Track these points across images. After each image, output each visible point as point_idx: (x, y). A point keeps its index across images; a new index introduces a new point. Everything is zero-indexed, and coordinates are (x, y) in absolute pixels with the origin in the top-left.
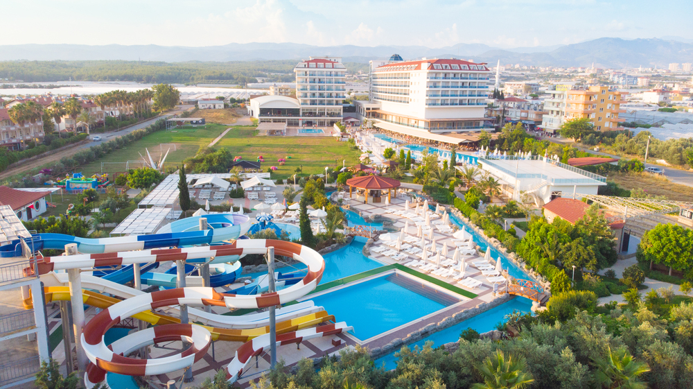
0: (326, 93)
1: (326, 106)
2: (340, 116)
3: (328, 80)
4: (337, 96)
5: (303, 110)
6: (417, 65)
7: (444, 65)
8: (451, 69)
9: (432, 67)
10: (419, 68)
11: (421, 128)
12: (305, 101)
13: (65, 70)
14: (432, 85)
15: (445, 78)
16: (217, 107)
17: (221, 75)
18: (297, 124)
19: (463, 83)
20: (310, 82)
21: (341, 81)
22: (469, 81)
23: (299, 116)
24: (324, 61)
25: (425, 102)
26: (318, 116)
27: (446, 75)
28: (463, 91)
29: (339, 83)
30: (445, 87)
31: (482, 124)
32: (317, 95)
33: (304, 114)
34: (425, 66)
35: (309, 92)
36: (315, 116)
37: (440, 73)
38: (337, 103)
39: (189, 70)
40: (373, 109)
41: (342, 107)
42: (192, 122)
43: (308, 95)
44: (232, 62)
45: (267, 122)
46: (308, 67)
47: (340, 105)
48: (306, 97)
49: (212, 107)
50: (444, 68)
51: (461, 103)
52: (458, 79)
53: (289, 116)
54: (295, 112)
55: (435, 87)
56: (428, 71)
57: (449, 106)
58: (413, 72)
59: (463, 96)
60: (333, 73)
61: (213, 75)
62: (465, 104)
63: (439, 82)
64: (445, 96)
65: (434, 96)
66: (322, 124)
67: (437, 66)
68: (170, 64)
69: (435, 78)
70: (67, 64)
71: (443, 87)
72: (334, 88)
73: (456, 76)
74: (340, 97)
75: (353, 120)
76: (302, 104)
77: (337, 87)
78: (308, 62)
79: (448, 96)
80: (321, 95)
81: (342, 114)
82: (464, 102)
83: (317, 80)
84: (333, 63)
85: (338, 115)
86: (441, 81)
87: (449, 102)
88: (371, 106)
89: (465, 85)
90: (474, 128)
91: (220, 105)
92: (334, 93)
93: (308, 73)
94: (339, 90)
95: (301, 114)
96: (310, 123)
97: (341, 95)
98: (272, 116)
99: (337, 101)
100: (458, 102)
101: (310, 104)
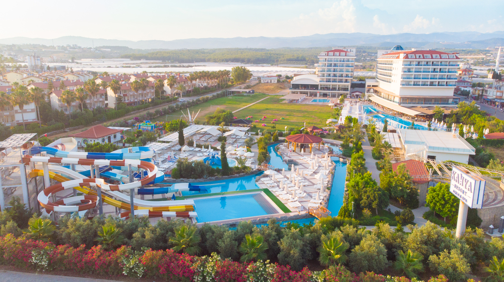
0: (338, 73)
1: (337, 83)
2: (348, 91)
3: (341, 65)
4: (347, 76)
5: (321, 85)
7: (418, 55)
8: (424, 58)
9: (407, 57)
10: (398, 57)
11: (396, 102)
12: (323, 79)
13: (203, 55)
14: (406, 70)
15: (419, 65)
16: (273, 82)
17: (298, 58)
18: (316, 95)
19: (435, 69)
20: (328, 66)
21: (350, 65)
22: (439, 67)
23: (318, 90)
24: (340, 51)
25: (400, 83)
26: (332, 90)
27: (419, 63)
28: (434, 75)
29: (349, 67)
30: (418, 72)
31: (450, 101)
32: (332, 75)
33: (322, 88)
34: (402, 56)
35: (326, 73)
36: (329, 90)
37: (413, 61)
38: (346, 81)
39: (277, 54)
41: (350, 83)
42: (246, 92)
43: (325, 75)
44: (311, 48)
45: (296, 93)
46: (328, 56)
47: (348, 82)
48: (323, 76)
49: (269, 81)
50: (418, 57)
51: (432, 84)
52: (430, 65)
53: (311, 90)
54: (315, 87)
55: (409, 72)
56: (404, 60)
57: (420, 87)
58: (395, 60)
59: (434, 79)
60: (345, 60)
61: (292, 58)
62: (435, 85)
63: (413, 68)
64: (417, 78)
65: (408, 78)
66: (333, 96)
67: (412, 56)
68: (268, 50)
69: (410, 65)
70: (205, 51)
71: (415, 72)
72: (344, 70)
73: (428, 64)
74: (348, 77)
75: (357, 93)
76: (320, 81)
77: (347, 69)
78: (328, 52)
79: (420, 79)
80: (335, 76)
81: (349, 89)
82: (434, 84)
83: (332, 65)
84: (346, 52)
85: (346, 89)
86: (414, 67)
87: (420, 84)
89: (436, 70)
90: (440, 104)
91: (275, 81)
92: (344, 74)
93: (327, 59)
94: (349, 72)
95: (319, 88)
96: (325, 95)
97: (350, 75)
98: (299, 89)
99: (346, 80)
100: (429, 83)
101: (326, 82)
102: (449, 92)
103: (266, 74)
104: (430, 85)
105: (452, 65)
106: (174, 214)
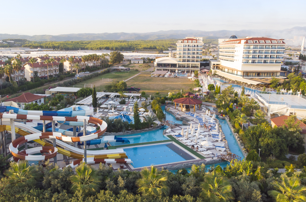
0: (191, 56)
1: (191, 63)
3: (193, 49)
4: (198, 57)
5: (178, 64)
6: (239, 41)
7: (254, 41)
8: (259, 43)
9: (247, 42)
10: (240, 43)
11: (239, 76)
12: (180, 60)
13: (83, 45)
14: (246, 52)
15: (255, 48)
17: (151, 47)
18: (175, 72)
19: (267, 51)
20: (183, 50)
22: (270, 50)
23: (176, 67)
24: (192, 40)
25: (241, 61)
26: (186, 68)
28: (267, 55)
29: (199, 51)
30: (255, 53)
31: (278, 74)
32: (186, 57)
33: (179, 67)
34: (243, 42)
35: (182, 55)
37: (252, 45)
40: (217, 64)
41: (199, 63)
43: (182, 57)
45: (160, 70)
46: (183, 43)
47: (198, 62)
48: (180, 58)
50: (254, 42)
53: (171, 67)
54: (174, 65)
55: (249, 53)
56: (244, 44)
57: (257, 64)
58: (237, 45)
59: (266, 58)
60: (196, 46)
63: (251, 50)
64: (254, 58)
65: (248, 58)
66: (188, 72)
67: (250, 42)
69: (249, 48)
71: (253, 53)
72: (196, 53)
73: (263, 47)
75: (205, 70)
76: (178, 61)
78: (184, 40)
79: (256, 58)
81: (199, 67)
82: (267, 62)
83: (187, 49)
84: (196, 40)
85: (197, 67)
87: (257, 62)
88: (216, 63)
91: (141, 62)
92: (196, 56)
93: (183, 46)
94: (199, 54)
97: (200, 57)
98: (162, 67)
99: (197, 60)
100: (263, 61)
101: (183, 62)
102: (277, 68)
103: (133, 58)
104: (264, 63)
105: (279, 48)
106: (113, 160)
